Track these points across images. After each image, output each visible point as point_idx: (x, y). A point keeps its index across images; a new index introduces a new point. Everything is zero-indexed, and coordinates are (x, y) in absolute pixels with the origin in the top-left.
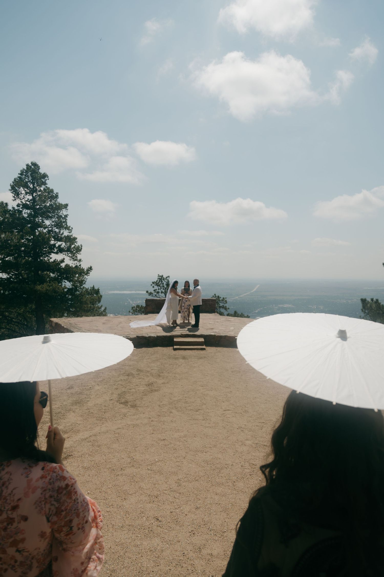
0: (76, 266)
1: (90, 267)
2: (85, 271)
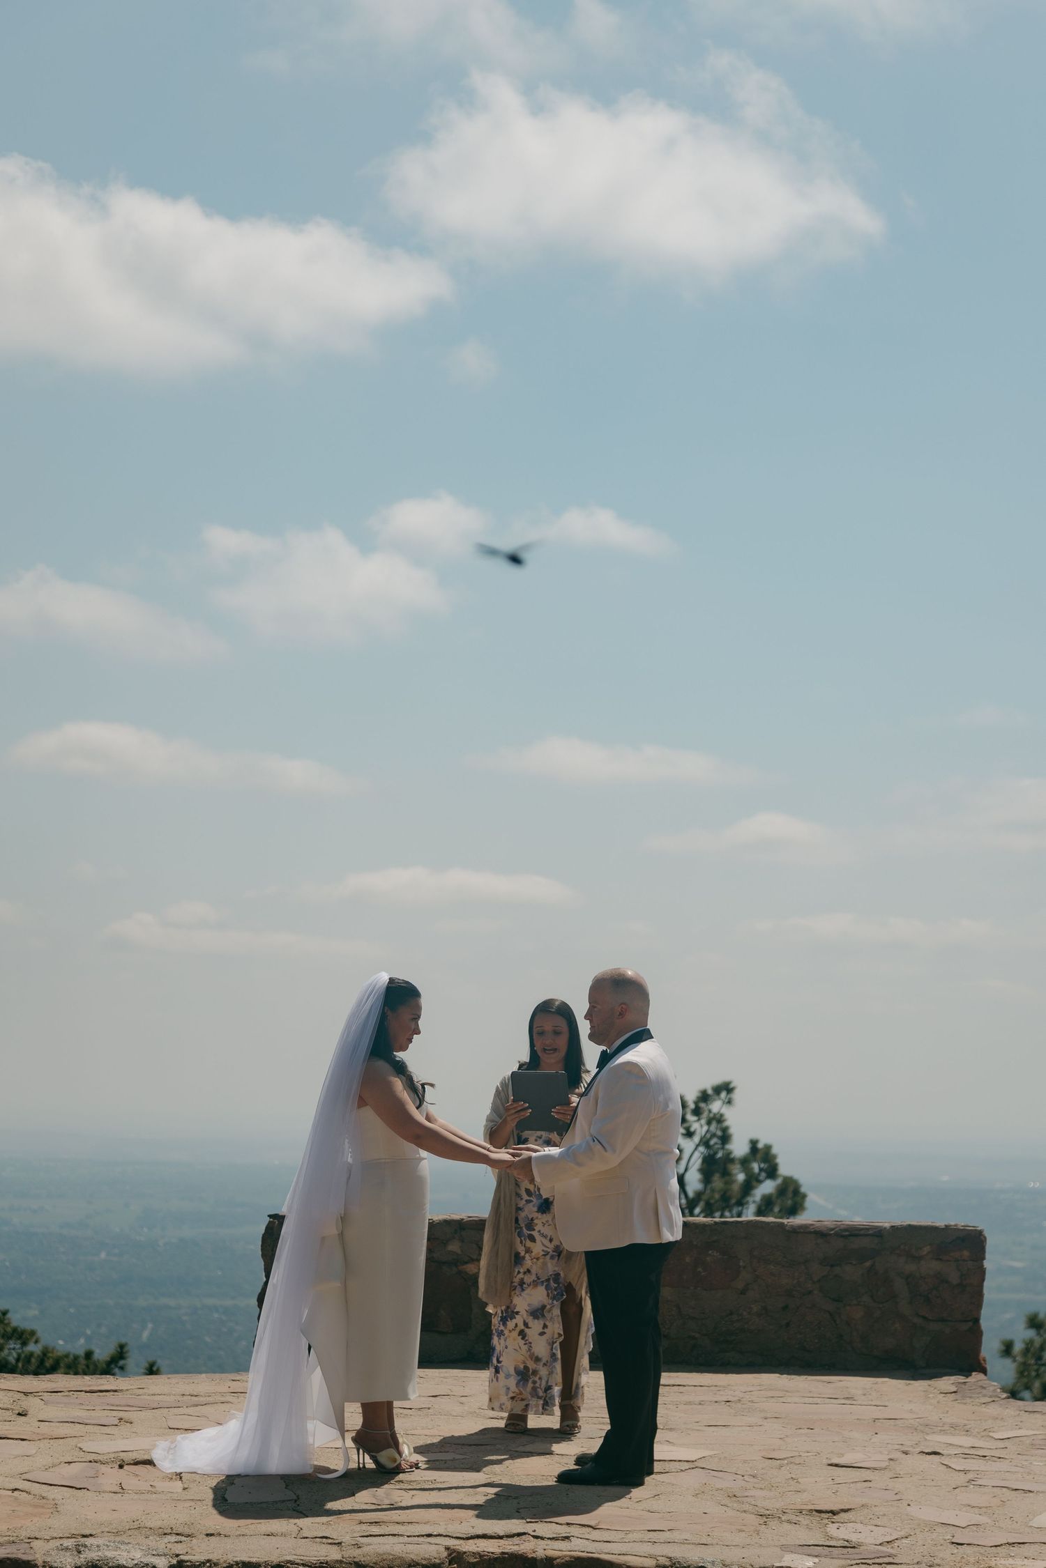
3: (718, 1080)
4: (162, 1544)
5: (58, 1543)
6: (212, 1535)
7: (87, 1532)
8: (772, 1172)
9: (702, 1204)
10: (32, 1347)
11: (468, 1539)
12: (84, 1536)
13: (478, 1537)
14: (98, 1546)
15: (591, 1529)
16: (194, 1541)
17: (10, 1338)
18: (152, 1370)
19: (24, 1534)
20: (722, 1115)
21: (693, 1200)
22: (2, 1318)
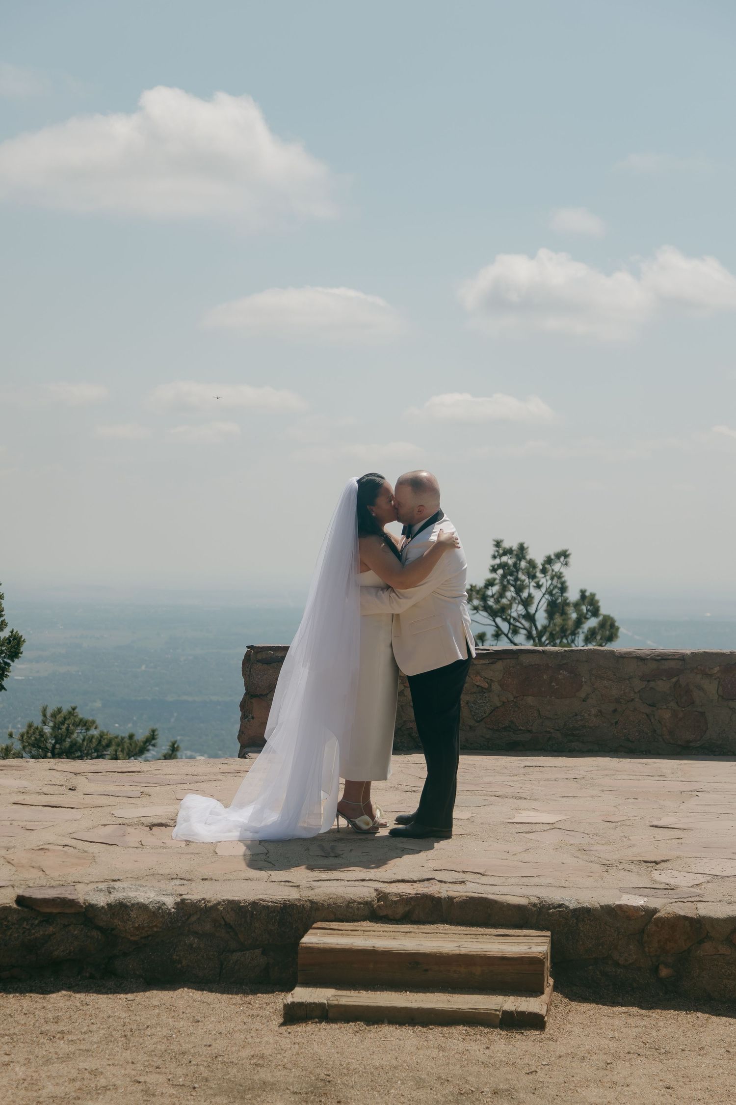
3: (558, 549)
4: (171, 886)
5: (94, 886)
6: (206, 879)
7: (116, 878)
8: (595, 612)
9: (547, 634)
10: (92, 732)
11: (391, 882)
12: (114, 881)
13: (399, 881)
14: (124, 888)
15: (480, 875)
16: (193, 884)
17: (78, 725)
18: (172, 753)
19: (70, 879)
20: (561, 573)
21: (541, 631)
22: (72, 712)
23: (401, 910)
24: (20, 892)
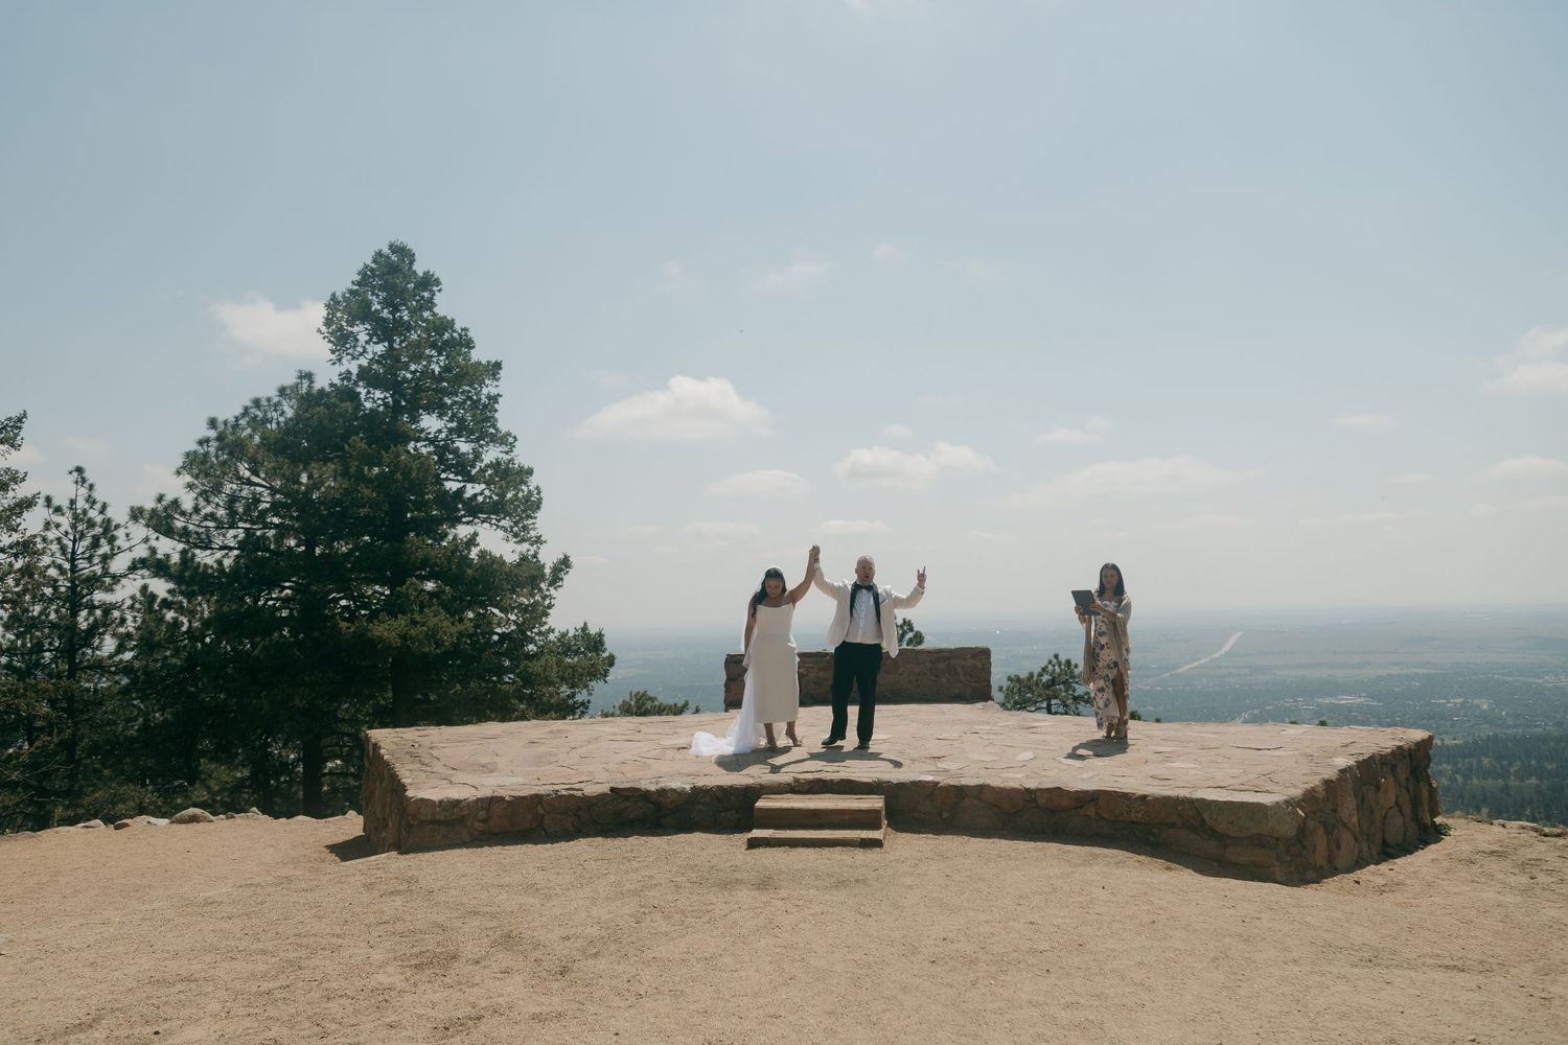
0: (524, 559)
1: (563, 557)
2: (547, 571)
4: (690, 779)
5: (650, 780)
6: (706, 775)
7: (661, 776)
10: (656, 703)
13: (807, 773)
14: (664, 781)
15: (848, 768)
16: (700, 778)
17: (649, 700)
18: (697, 711)
19: (637, 778)
22: (645, 694)
23: (807, 787)
24: (612, 785)
